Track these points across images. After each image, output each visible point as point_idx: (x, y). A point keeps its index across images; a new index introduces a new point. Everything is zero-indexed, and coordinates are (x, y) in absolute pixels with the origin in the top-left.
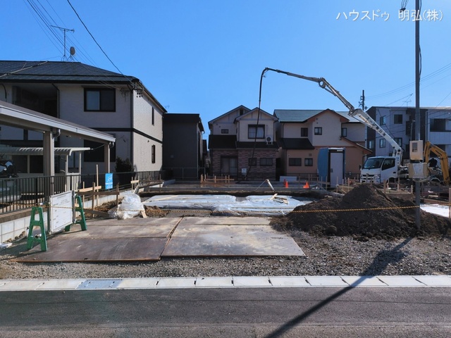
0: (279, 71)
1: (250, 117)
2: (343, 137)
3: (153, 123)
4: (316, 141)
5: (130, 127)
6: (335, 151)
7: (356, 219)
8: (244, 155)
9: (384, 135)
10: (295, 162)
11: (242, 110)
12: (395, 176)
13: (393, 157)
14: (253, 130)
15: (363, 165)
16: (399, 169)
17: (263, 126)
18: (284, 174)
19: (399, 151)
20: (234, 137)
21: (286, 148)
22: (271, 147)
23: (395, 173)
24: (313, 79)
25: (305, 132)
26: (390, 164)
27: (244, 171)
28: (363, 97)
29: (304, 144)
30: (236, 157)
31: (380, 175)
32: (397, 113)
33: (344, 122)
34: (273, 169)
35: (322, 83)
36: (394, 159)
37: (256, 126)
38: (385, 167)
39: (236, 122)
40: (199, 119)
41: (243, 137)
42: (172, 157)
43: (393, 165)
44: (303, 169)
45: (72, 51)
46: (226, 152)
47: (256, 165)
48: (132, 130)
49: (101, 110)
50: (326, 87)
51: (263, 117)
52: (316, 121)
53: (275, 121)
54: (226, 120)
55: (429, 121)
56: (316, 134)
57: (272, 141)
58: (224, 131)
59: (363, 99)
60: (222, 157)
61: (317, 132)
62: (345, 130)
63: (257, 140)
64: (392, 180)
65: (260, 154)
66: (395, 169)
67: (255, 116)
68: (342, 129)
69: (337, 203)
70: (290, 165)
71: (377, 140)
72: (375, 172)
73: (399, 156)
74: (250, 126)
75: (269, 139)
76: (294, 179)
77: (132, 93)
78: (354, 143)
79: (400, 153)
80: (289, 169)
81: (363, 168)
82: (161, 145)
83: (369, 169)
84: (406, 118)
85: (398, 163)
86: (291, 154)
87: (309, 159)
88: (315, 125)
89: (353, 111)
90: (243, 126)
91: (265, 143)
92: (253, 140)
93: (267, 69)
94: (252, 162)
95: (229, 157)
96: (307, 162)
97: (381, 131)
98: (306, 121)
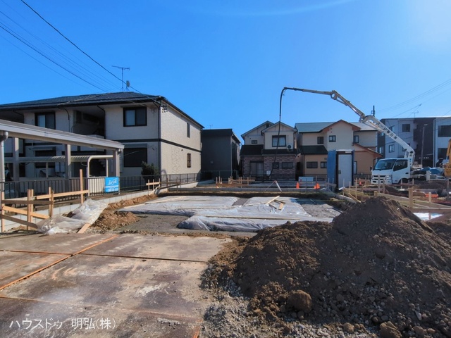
0: (295, 89)
1: (273, 130)
2: (355, 143)
3: (189, 136)
4: (330, 147)
5: (157, 138)
6: (343, 153)
7: (358, 274)
8: (268, 160)
9: (395, 138)
10: (313, 165)
11: (268, 125)
12: (408, 177)
13: (405, 158)
14: (276, 140)
15: (374, 167)
16: (412, 170)
17: (285, 136)
18: (302, 175)
19: (412, 152)
20: (262, 146)
21: (304, 154)
22: (292, 153)
23: (407, 173)
24: (325, 93)
25: (321, 140)
26: (403, 165)
27: (268, 173)
28: (374, 111)
29: (320, 150)
30: (262, 162)
31: (391, 176)
32: (405, 123)
33: (356, 130)
34: (293, 171)
35: (333, 95)
36: (407, 160)
37: (278, 137)
38: (396, 168)
39: (262, 134)
40: (232, 133)
41: (268, 146)
42: (212, 162)
43: (406, 166)
44: (319, 171)
45: (128, 84)
46: (254, 158)
47: (278, 168)
48: (160, 140)
49: (136, 125)
50: (338, 99)
51: (285, 129)
52: (330, 131)
53: (295, 133)
54: (255, 133)
55: (437, 127)
56: (330, 141)
57: (292, 148)
58: (253, 142)
59: (374, 113)
60: (251, 162)
61: (331, 139)
62: (357, 138)
63: (279, 148)
64: (405, 180)
65: (282, 159)
66: (407, 169)
67: (277, 129)
68: (354, 137)
69: (322, 233)
70: (307, 168)
71: (387, 146)
72: (387, 173)
73: (412, 158)
74: (273, 137)
75: (289, 147)
76: (311, 179)
77: (159, 109)
78: (366, 148)
79: (413, 154)
80: (307, 171)
81: (374, 169)
82: (200, 153)
83: (380, 170)
84: (413, 127)
85: (410, 164)
86: (309, 159)
87: (324, 162)
88: (329, 134)
89: (364, 118)
90: (268, 137)
91: (286, 150)
92: (275, 148)
93: (286, 88)
94: (275, 165)
95: (257, 162)
96: (322, 164)
97: (392, 135)
98: (322, 131)
